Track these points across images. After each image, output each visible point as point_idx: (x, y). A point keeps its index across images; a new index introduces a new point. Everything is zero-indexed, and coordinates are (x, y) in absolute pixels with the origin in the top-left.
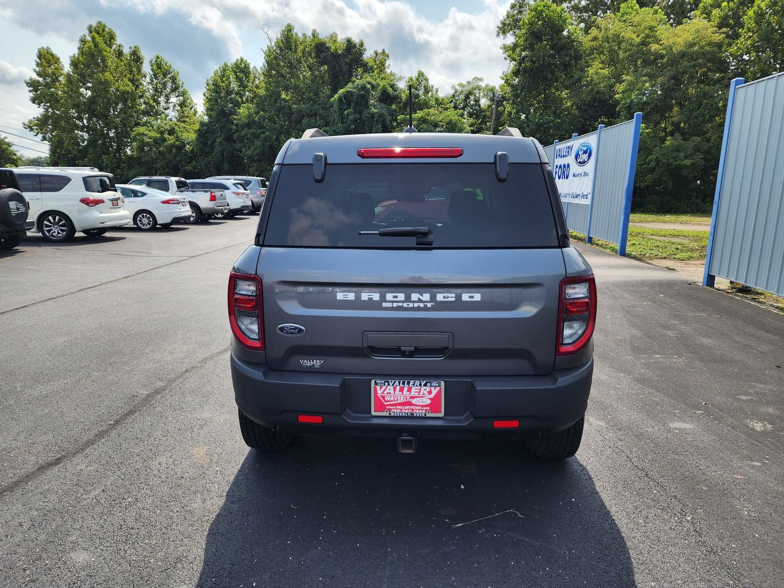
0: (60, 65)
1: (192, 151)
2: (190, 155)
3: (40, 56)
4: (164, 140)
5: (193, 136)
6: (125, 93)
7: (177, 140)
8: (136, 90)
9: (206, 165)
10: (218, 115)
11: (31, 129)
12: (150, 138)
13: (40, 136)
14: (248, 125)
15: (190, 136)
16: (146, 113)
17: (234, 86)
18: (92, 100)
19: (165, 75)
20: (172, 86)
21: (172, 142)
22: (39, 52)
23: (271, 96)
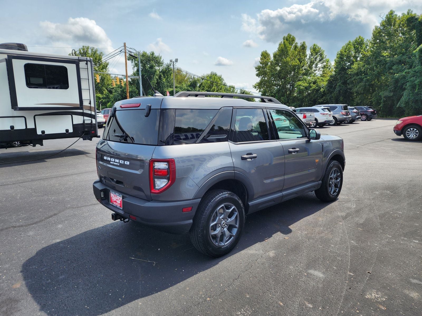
0: (270, 58)
1: (324, 91)
2: (322, 93)
3: (262, 55)
4: (311, 87)
5: (325, 83)
6: (294, 66)
7: (317, 86)
8: (300, 63)
9: (330, 98)
10: (339, 71)
11: (255, 87)
12: (304, 86)
13: (259, 90)
14: (357, 74)
15: (324, 84)
16: (304, 74)
17: (353, 53)
18: (280, 72)
19: (317, 54)
20: (320, 59)
21: (314, 87)
22: (262, 53)
23: (373, 55)
